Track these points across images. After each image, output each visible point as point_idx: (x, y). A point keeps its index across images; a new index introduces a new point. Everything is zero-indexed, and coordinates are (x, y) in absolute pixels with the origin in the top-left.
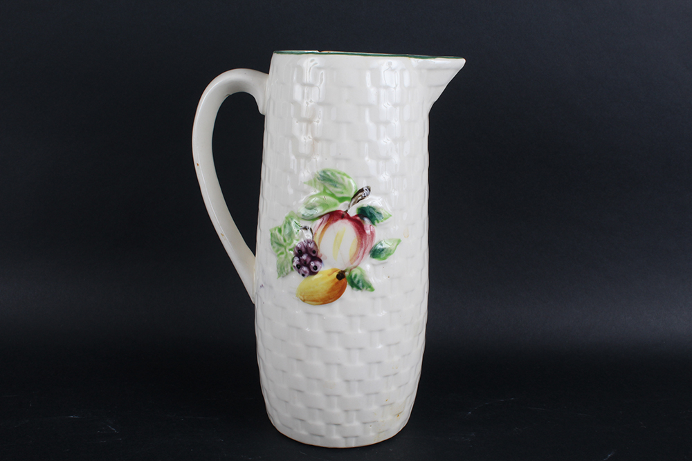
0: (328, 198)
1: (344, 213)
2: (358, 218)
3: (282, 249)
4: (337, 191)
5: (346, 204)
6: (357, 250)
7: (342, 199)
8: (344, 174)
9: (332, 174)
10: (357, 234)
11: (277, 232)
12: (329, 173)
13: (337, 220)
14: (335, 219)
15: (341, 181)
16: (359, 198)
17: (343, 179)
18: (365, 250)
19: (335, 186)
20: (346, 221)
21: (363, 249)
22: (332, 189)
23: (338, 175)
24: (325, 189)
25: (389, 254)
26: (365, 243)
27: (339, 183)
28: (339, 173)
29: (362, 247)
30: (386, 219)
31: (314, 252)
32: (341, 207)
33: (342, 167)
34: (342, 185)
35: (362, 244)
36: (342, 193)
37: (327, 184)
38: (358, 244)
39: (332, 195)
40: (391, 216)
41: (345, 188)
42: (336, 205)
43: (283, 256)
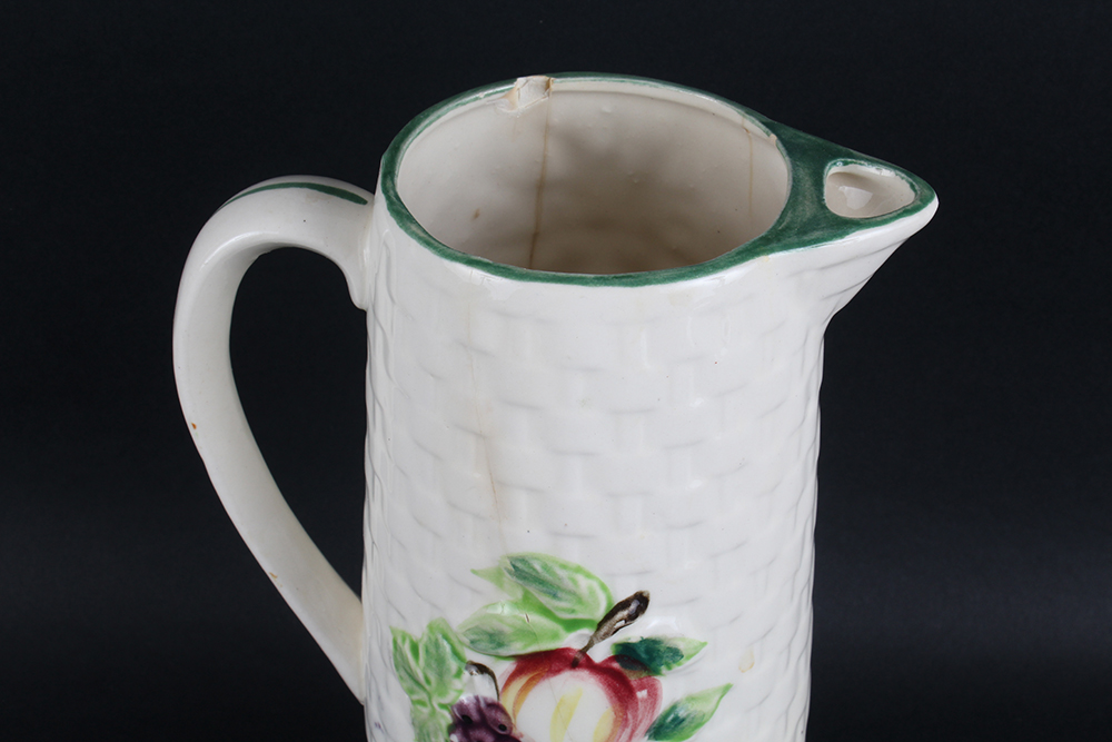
0: (537, 620)
1: (579, 656)
2: (616, 665)
3: (422, 696)
4: (561, 606)
5: (583, 635)
6: (613, 732)
7: (572, 625)
8: (578, 570)
9: (545, 567)
10: (612, 702)
11: (407, 649)
12: (538, 567)
13: (558, 671)
14: (554, 667)
15: (570, 585)
16: (618, 625)
17: (574, 582)
18: (633, 731)
19: (555, 596)
20: (584, 674)
21: (628, 730)
22: (546, 600)
23: (561, 573)
24: (527, 597)
25: (699, 724)
26: (635, 717)
27: (563, 590)
28: (564, 567)
29: (625, 726)
30: (690, 656)
31: (503, 727)
32: (573, 641)
33: (573, 553)
34: (573, 593)
35: (626, 720)
36: (573, 611)
37: (533, 590)
38: (615, 721)
39: (546, 612)
40: (704, 644)
41: (580, 600)
42: (555, 636)
43: (425, 711)
